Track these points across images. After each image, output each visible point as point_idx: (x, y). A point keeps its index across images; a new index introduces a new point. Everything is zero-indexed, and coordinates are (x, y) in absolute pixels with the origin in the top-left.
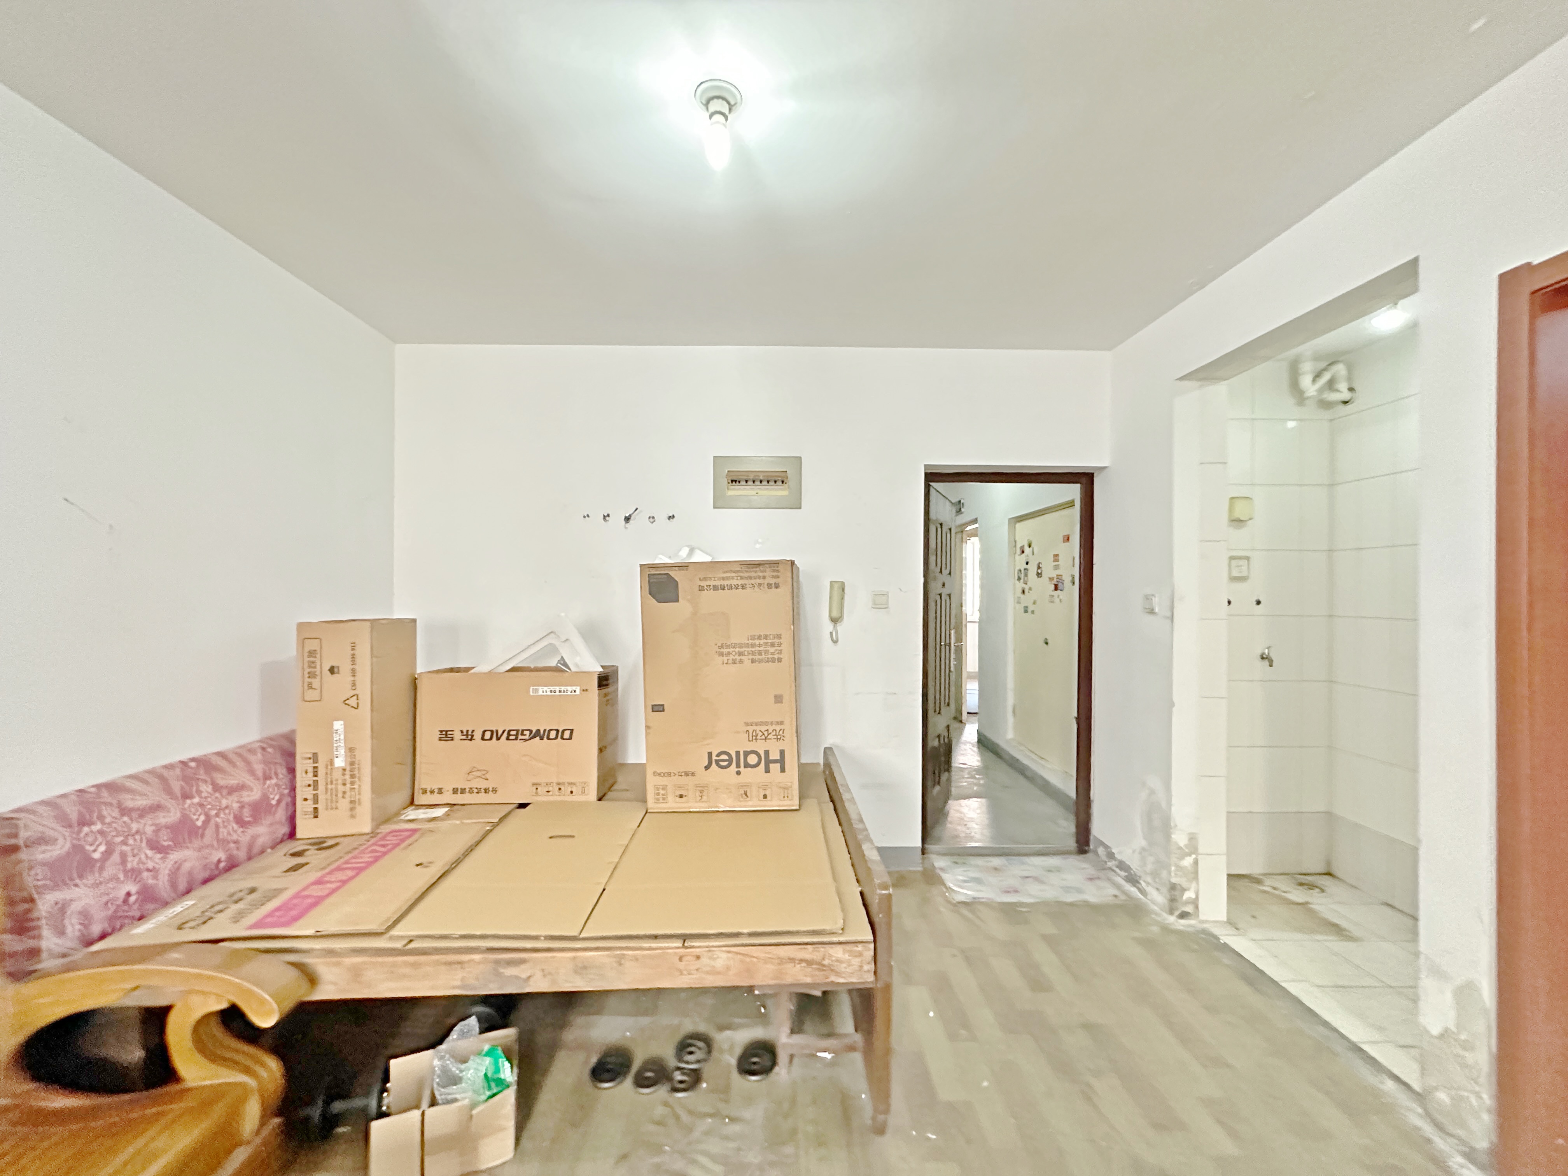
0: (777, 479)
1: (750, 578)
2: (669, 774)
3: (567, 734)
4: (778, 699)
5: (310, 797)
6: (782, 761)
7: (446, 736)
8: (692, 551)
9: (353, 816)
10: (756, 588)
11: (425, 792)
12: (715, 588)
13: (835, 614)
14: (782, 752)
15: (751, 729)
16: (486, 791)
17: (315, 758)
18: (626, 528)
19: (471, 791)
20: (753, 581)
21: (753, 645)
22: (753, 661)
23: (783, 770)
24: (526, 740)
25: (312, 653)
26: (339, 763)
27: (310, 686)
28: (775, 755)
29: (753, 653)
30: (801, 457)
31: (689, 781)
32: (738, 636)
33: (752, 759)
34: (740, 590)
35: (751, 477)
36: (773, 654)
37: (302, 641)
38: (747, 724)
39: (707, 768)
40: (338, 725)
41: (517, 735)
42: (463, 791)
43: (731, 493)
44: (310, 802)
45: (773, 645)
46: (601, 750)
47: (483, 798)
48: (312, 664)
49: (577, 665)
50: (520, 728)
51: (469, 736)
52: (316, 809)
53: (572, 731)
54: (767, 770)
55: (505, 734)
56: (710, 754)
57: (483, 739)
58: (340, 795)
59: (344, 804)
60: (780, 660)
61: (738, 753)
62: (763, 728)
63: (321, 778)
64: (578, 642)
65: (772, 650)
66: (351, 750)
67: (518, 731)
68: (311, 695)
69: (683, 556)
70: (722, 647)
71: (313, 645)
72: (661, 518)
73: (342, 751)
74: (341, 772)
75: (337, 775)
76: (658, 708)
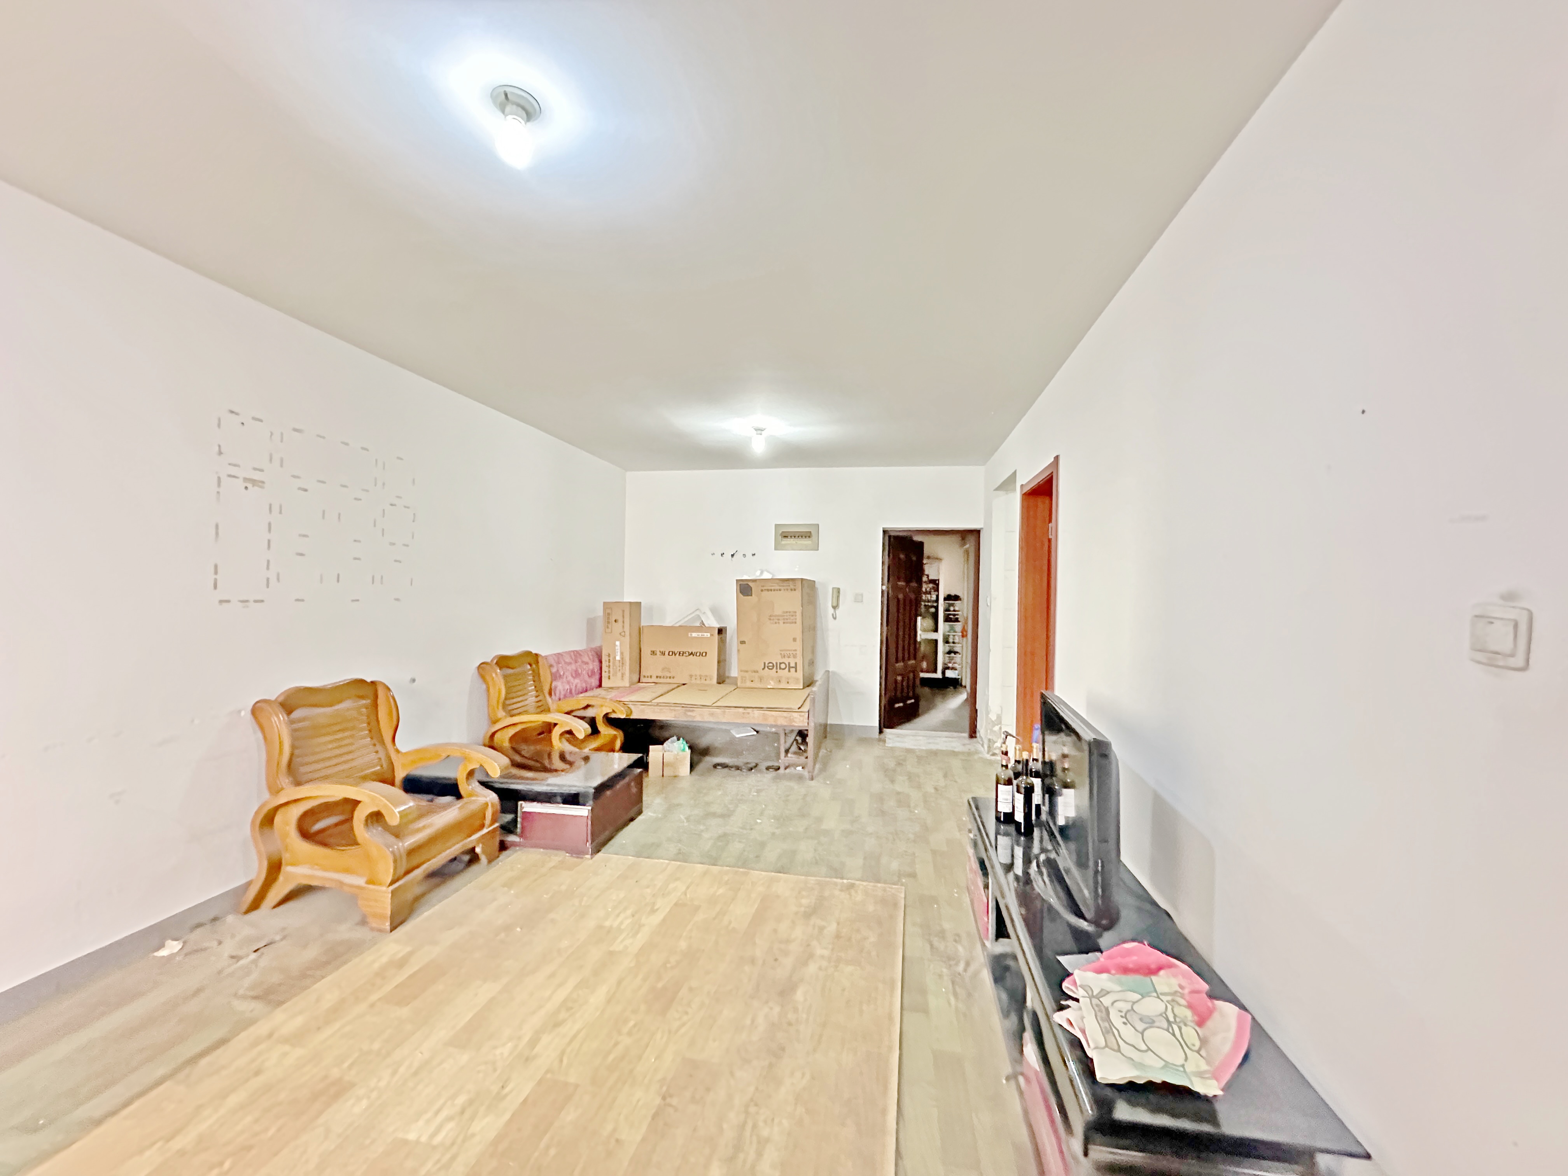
0: (808, 535)
1: (783, 586)
2: (747, 671)
3: (704, 654)
4: (795, 640)
5: (607, 671)
6: (796, 668)
7: (653, 653)
8: (762, 573)
9: (622, 679)
10: (786, 591)
11: (645, 677)
12: (768, 590)
13: (835, 604)
14: (796, 664)
15: (782, 653)
16: (670, 677)
17: (609, 655)
18: (732, 560)
19: (664, 677)
20: (784, 588)
21: (784, 616)
22: (784, 623)
23: (796, 671)
24: (686, 656)
25: (609, 614)
26: (618, 658)
27: (608, 627)
28: (792, 665)
29: (784, 619)
30: (818, 525)
31: (756, 675)
32: (778, 611)
33: (783, 666)
34: (779, 592)
35: (792, 535)
36: (793, 620)
37: (605, 610)
38: (781, 651)
39: (763, 669)
40: (618, 643)
41: (683, 654)
42: (660, 677)
43: (783, 542)
44: (607, 673)
45: (792, 616)
46: (719, 662)
47: (668, 680)
48: (608, 618)
49: (708, 624)
50: (685, 651)
51: (663, 654)
52: (609, 676)
53: (706, 653)
54: (789, 671)
55: (678, 653)
56: (765, 663)
57: (669, 655)
58: (618, 670)
59: (619, 674)
60: (796, 623)
61: (777, 663)
62: (788, 652)
63: (611, 664)
64: (709, 614)
65: (792, 618)
66: (622, 654)
67: (683, 652)
68: (609, 630)
69: (757, 575)
70: (770, 616)
71: (608, 611)
72: (749, 555)
73: (619, 654)
74: (618, 662)
75: (617, 664)
76: (743, 642)
